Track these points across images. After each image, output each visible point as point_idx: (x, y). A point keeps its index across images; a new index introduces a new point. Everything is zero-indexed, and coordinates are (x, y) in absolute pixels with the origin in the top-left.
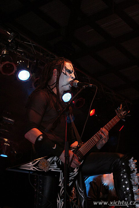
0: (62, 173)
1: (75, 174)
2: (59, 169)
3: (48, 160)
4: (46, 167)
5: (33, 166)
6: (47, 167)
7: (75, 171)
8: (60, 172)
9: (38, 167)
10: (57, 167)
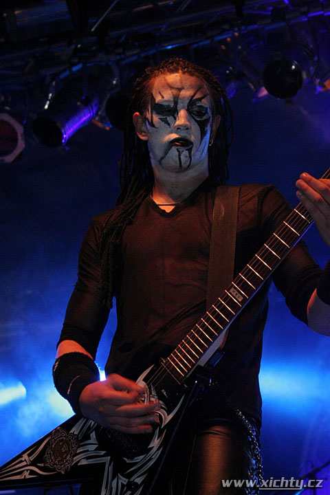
0: (110, 465)
1: (150, 459)
2: (103, 453)
3: (72, 431)
4: (66, 458)
5: (30, 465)
6: (68, 458)
7: (152, 448)
8: (104, 464)
9: (42, 465)
10: (96, 449)
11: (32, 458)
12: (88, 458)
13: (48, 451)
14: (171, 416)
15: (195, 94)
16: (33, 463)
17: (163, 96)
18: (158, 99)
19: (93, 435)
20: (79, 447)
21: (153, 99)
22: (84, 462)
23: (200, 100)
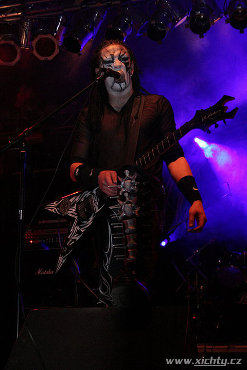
0: (77, 220)
1: (88, 224)
2: (76, 214)
6: (66, 210)
7: (90, 220)
8: (75, 219)
9: (58, 209)
10: (75, 212)
11: (57, 205)
12: (71, 214)
13: (62, 205)
14: (99, 210)
15: (120, 53)
16: (56, 207)
17: (107, 57)
18: (104, 58)
19: (75, 205)
20: (71, 208)
21: (102, 59)
22: (70, 215)
23: (123, 55)
